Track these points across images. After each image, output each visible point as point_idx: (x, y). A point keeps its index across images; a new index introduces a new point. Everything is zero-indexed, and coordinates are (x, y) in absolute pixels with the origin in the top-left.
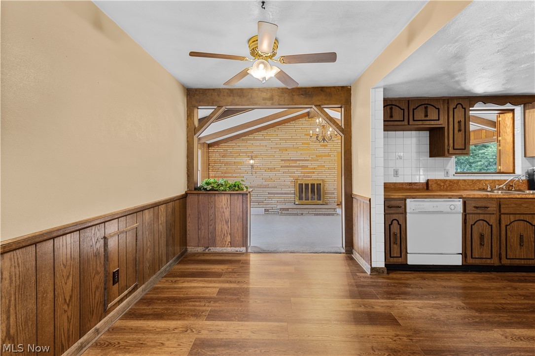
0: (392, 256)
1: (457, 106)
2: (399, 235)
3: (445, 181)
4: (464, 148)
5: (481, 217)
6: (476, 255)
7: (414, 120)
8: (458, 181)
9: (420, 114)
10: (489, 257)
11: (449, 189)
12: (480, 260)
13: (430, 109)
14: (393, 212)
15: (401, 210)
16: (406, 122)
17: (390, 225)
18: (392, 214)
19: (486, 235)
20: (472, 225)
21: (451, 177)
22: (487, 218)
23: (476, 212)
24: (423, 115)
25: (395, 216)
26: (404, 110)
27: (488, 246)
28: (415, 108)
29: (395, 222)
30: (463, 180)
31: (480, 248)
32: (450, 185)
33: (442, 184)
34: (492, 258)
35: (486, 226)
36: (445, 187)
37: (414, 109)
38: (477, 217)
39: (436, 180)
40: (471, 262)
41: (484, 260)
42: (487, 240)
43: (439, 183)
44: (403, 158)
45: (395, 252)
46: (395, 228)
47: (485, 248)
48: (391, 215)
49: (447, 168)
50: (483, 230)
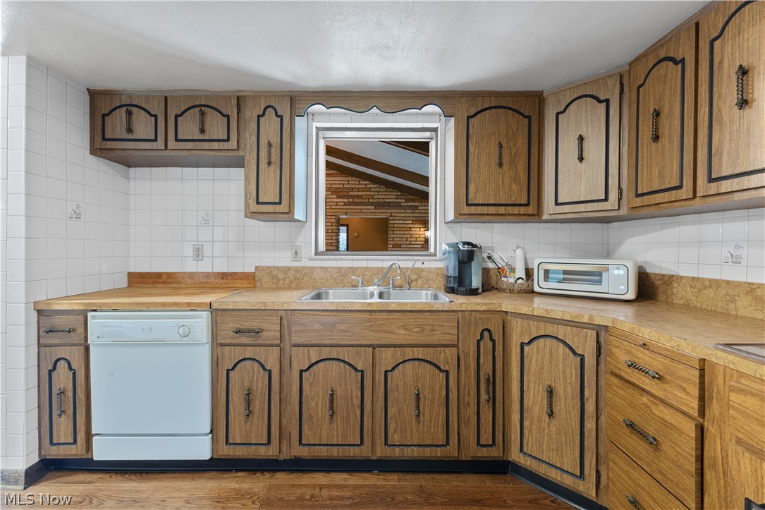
0: (55, 441)
1: (266, 112)
2: (70, 394)
3: (286, 270)
4: (278, 201)
5: (249, 352)
6: (236, 436)
7: (177, 140)
8: (313, 268)
9: (189, 127)
10: (265, 441)
11: (294, 285)
12: (244, 447)
13: (211, 116)
14: (57, 341)
15: (74, 338)
16: (160, 144)
17: (50, 372)
18: (55, 345)
19: (259, 392)
20: (228, 370)
21: (304, 263)
22: (260, 353)
23: (237, 341)
24: (196, 129)
25: (62, 352)
26: (156, 116)
27: (263, 418)
28: (179, 113)
29: (62, 364)
30: (321, 268)
31: (246, 422)
32: (296, 279)
33: (281, 276)
34: (269, 442)
35: (259, 372)
36: (287, 281)
37: (177, 116)
38: (239, 353)
39: (269, 268)
40: (225, 453)
41: (253, 447)
42: (259, 405)
43: (274, 273)
44: (211, 223)
45: (62, 432)
46: (62, 378)
47: (256, 420)
48: (53, 349)
49: (297, 244)
50: (252, 380)
